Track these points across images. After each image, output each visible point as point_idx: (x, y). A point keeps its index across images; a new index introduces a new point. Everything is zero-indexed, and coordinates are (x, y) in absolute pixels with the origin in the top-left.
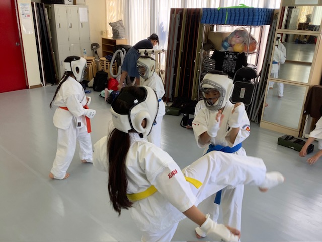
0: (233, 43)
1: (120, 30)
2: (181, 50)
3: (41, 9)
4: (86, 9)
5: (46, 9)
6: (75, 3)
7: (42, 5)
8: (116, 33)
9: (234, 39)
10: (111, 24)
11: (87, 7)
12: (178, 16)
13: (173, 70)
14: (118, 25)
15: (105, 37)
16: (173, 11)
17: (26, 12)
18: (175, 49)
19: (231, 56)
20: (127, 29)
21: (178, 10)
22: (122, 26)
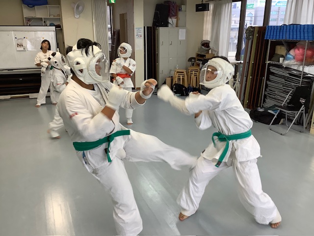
3: (150, 31)
4: (185, 30)
13: (245, 78)
17: (139, 34)
18: (247, 61)
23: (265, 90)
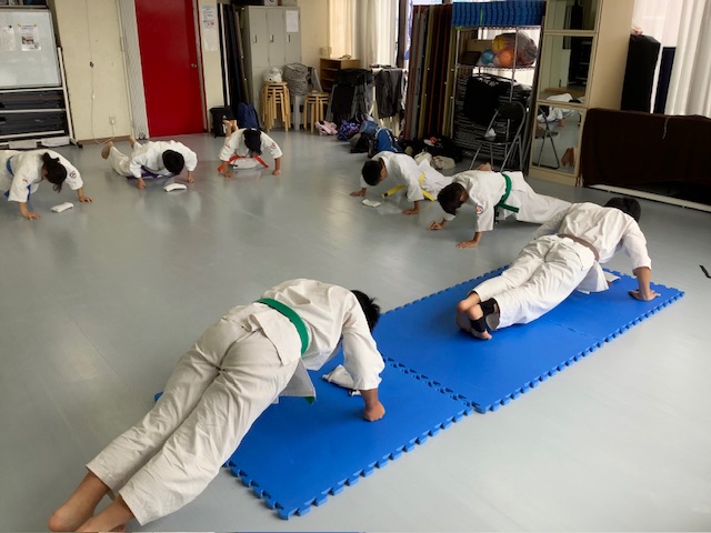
2: (427, 69)
3: (230, 13)
4: (297, 12)
5: (237, 13)
7: (231, 6)
12: (424, 16)
13: (416, 98)
15: (326, 57)
16: (416, 8)
17: (209, 18)
18: (419, 66)
21: (423, 7)
23: (455, 119)
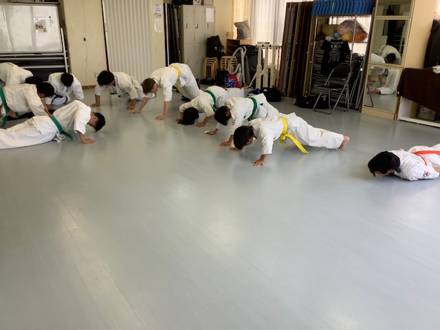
0: (341, 33)
1: (245, 30)
2: (295, 43)
3: (171, 9)
4: (213, 9)
5: (176, 10)
6: (202, 4)
7: (172, 5)
8: (240, 34)
9: (342, 29)
10: (236, 24)
11: (214, 8)
12: (293, 9)
13: (287, 62)
14: (243, 25)
15: (230, 38)
16: (288, 4)
17: (158, 12)
18: (289, 41)
19: (336, 46)
20: (252, 30)
21: (293, 4)
22: (247, 27)
23: (313, 75)
